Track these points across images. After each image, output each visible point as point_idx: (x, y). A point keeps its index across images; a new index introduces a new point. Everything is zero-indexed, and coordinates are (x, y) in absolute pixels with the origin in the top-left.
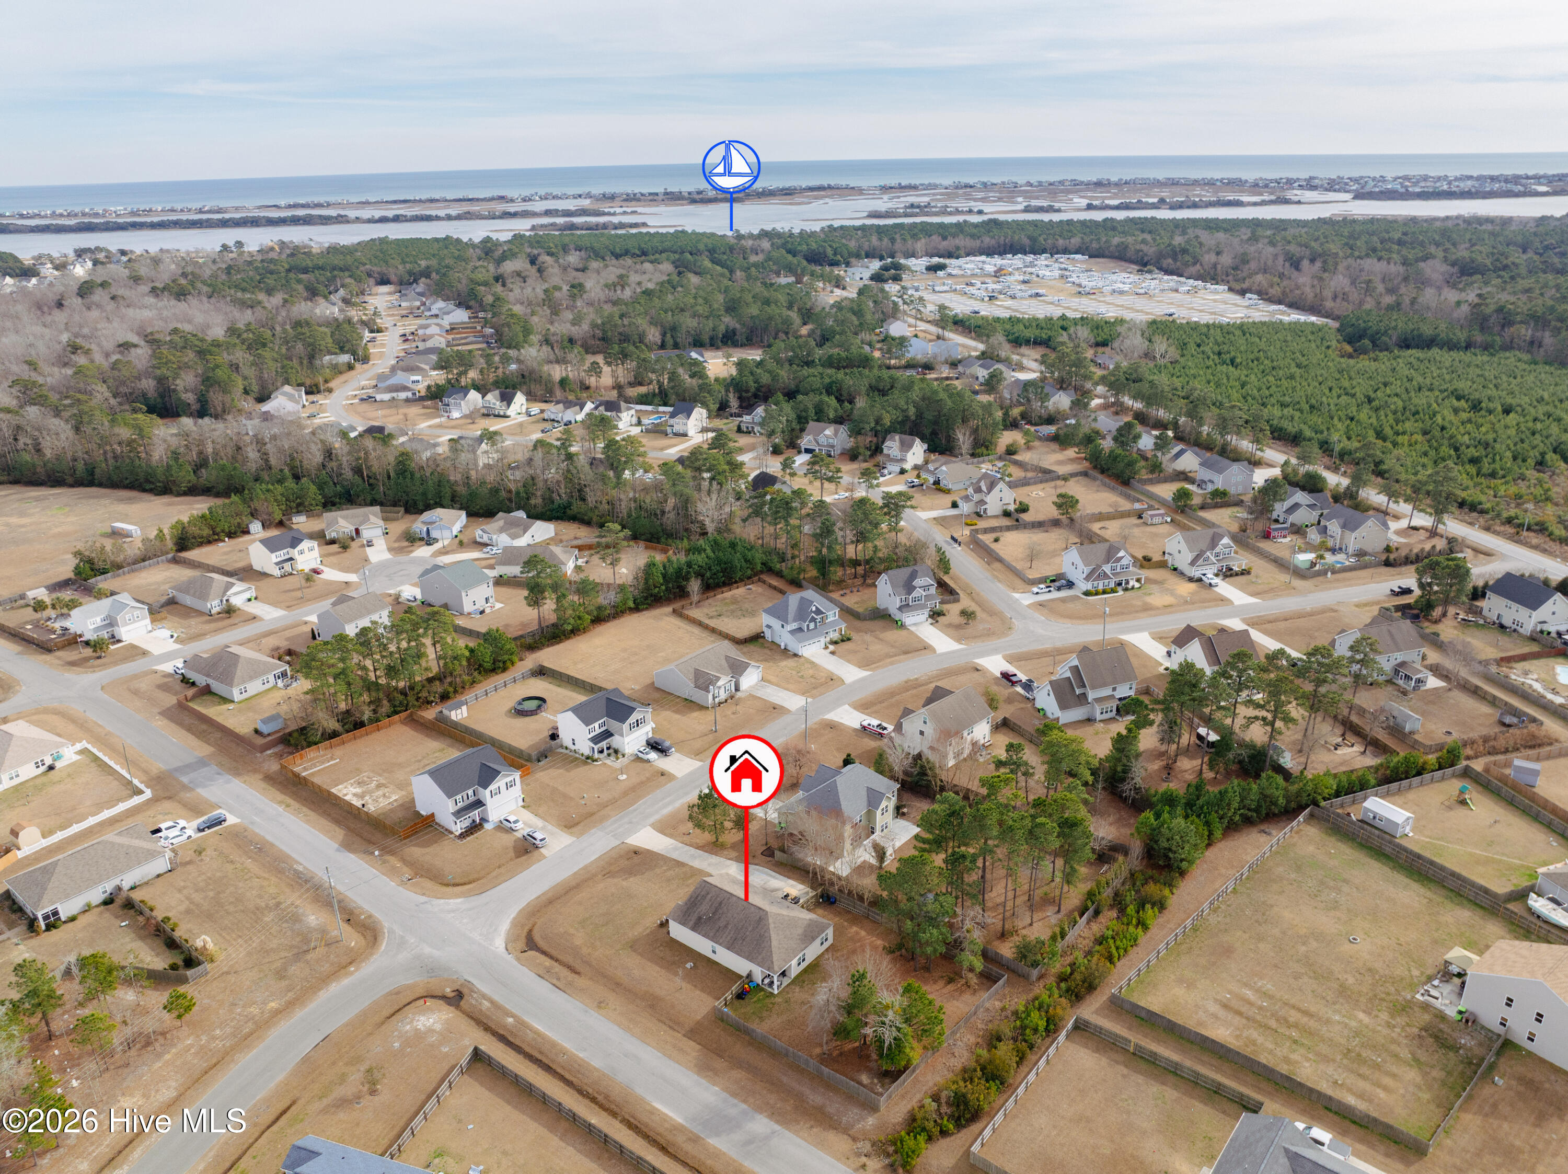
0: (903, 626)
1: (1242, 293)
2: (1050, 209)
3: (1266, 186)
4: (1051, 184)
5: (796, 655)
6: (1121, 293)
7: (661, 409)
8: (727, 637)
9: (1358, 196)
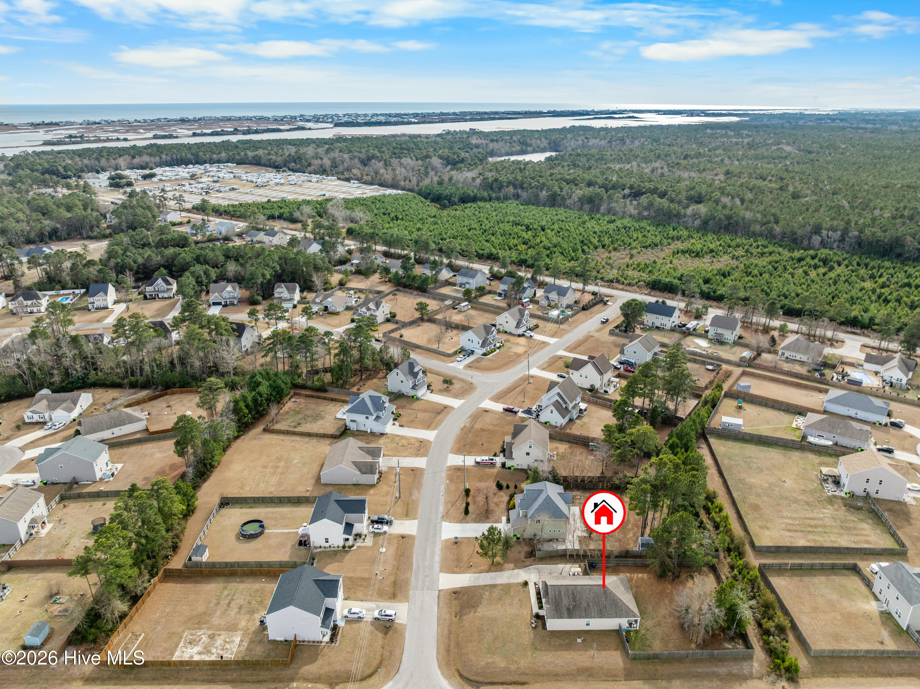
0: (418, 399)
1: (348, 180)
2: (170, 137)
3: (282, 120)
4: (152, 121)
5: (382, 434)
6: (282, 184)
7: (62, 292)
8: (324, 436)
9: (337, 125)
